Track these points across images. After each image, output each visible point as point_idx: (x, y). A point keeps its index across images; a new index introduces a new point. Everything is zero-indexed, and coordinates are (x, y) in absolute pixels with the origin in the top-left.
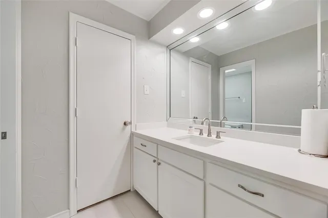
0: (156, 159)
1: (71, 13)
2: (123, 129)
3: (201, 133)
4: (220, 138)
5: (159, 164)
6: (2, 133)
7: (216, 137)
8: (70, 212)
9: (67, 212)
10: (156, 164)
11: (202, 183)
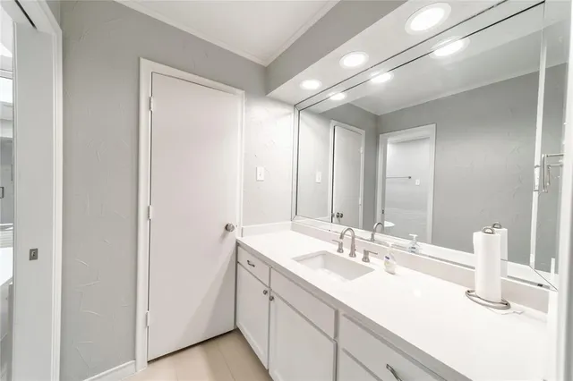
0: (267, 289)
1: (142, 60)
2: (224, 236)
3: (340, 250)
4: (368, 261)
5: (272, 299)
6: (31, 250)
7: (363, 260)
8: (135, 364)
9: (131, 364)
10: (267, 297)
11: (331, 345)
